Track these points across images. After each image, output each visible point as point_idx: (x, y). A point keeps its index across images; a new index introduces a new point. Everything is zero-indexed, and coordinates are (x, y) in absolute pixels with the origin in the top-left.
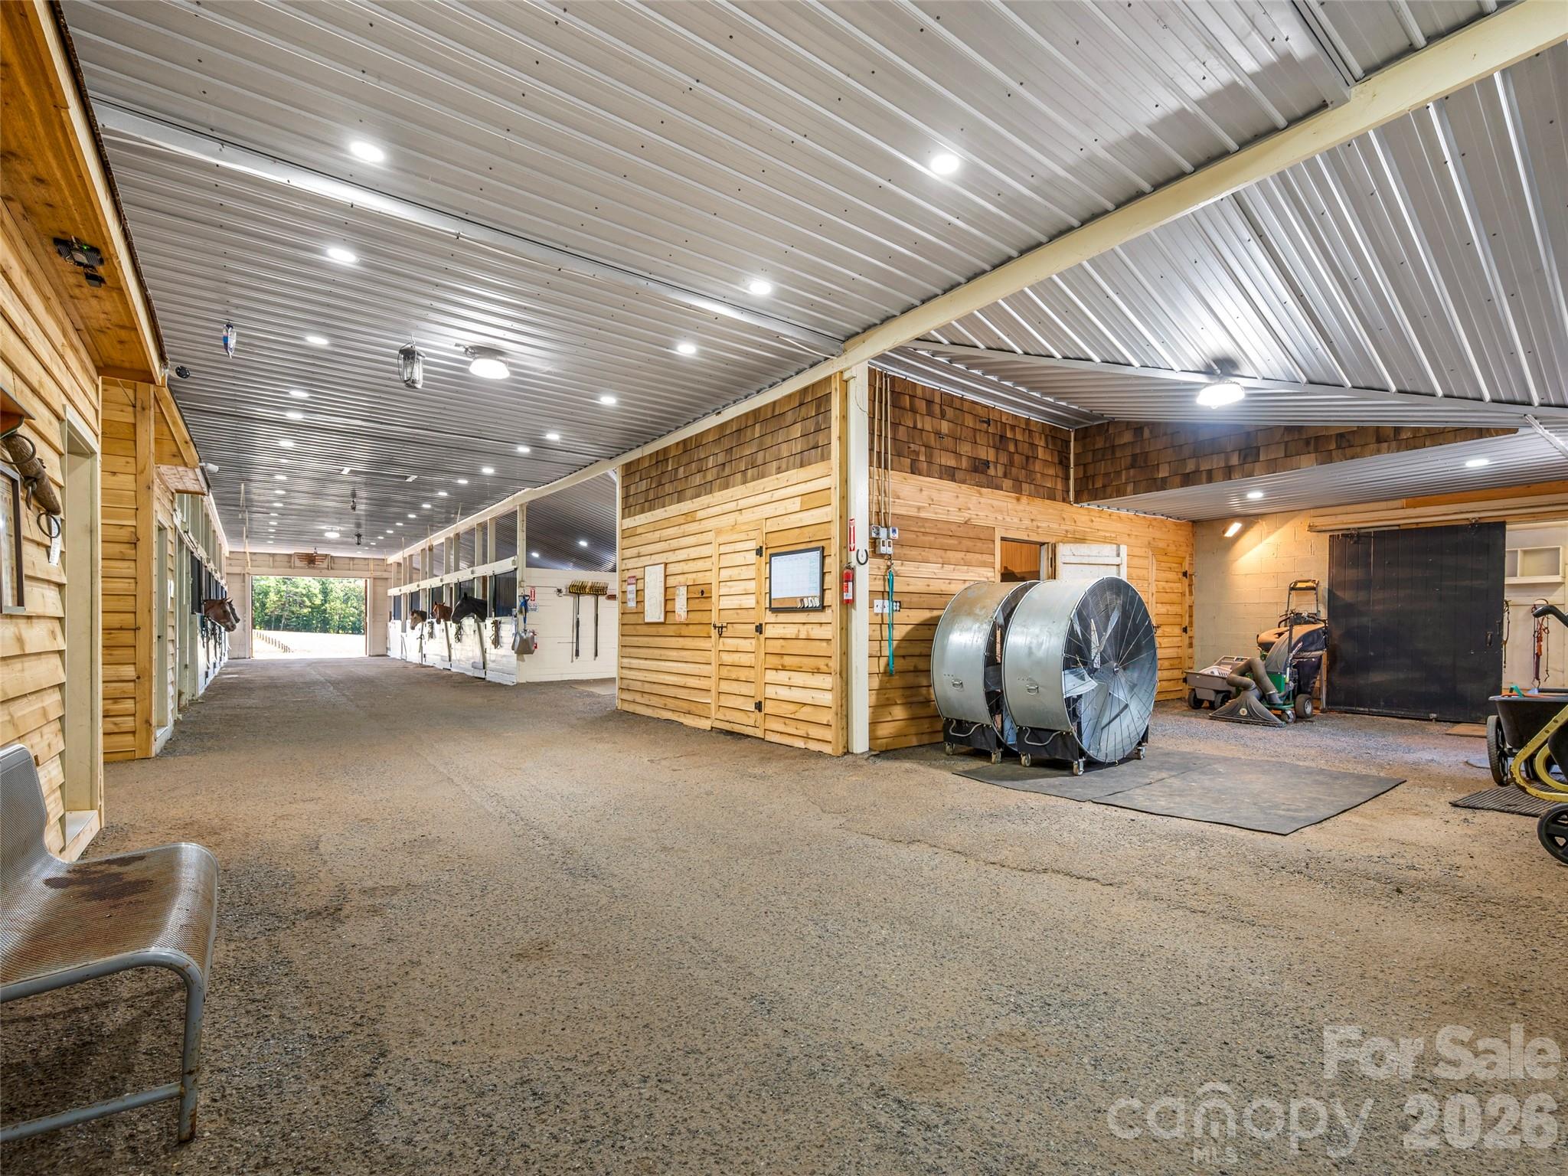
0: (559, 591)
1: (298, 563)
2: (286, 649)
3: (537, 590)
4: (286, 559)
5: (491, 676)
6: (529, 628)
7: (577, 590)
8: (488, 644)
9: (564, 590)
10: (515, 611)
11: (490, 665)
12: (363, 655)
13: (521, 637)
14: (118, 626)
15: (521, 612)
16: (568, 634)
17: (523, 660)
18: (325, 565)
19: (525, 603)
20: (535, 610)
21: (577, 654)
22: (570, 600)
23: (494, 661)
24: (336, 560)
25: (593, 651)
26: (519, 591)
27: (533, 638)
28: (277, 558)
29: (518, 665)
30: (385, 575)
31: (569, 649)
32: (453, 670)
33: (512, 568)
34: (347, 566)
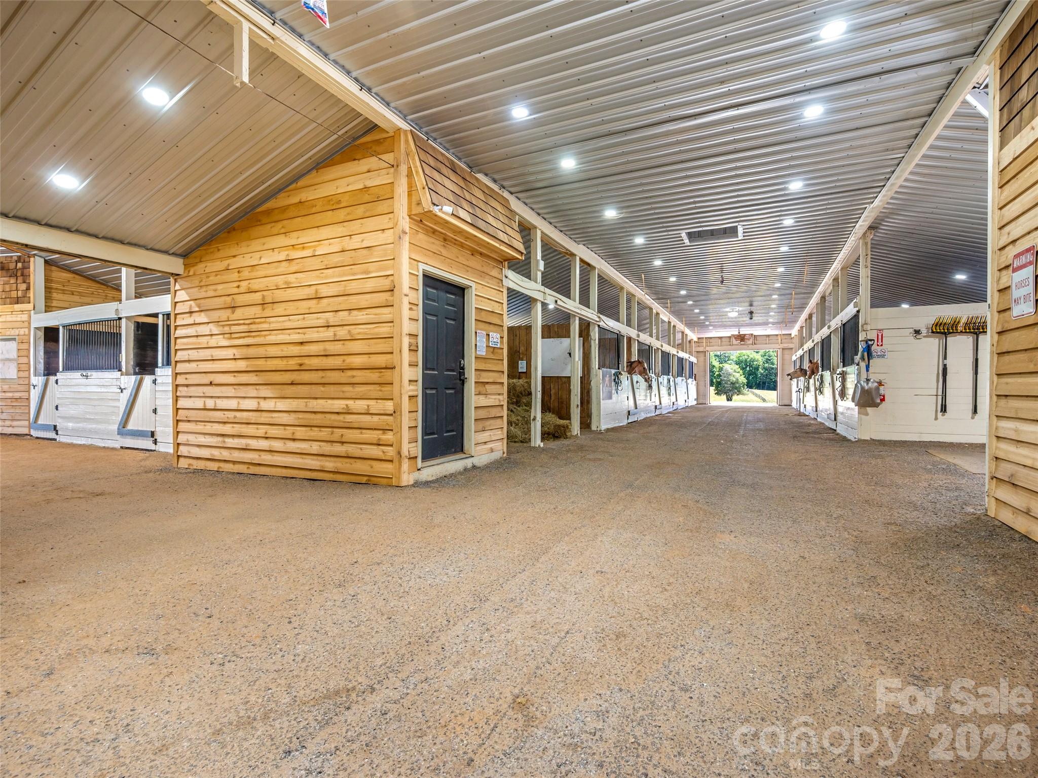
0: (917, 332)
1: (735, 342)
2: (764, 400)
3: (885, 333)
4: (728, 340)
5: (841, 430)
6: (872, 377)
7: (943, 330)
8: (837, 397)
9: (924, 331)
10: (857, 358)
11: (840, 417)
12: (775, 404)
13: (862, 388)
14: (384, 366)
15: (863, 358)
16: (931, 383)
17: (867, 414)
18: (750, 342)
19: (868, 349)
20: (883, 356)
21: (944, 409)
22: (934, 343)
23: (842, 413)
24: (758, 338)
25: (970, 407)
26: (862, 336)
27: (877, 389)
28: (723, 340)
29: (860, 419)
30: (791, 346)
31: (931, 404)
32: (819, 420)
33: (855, 310)
34: (765, 342)
